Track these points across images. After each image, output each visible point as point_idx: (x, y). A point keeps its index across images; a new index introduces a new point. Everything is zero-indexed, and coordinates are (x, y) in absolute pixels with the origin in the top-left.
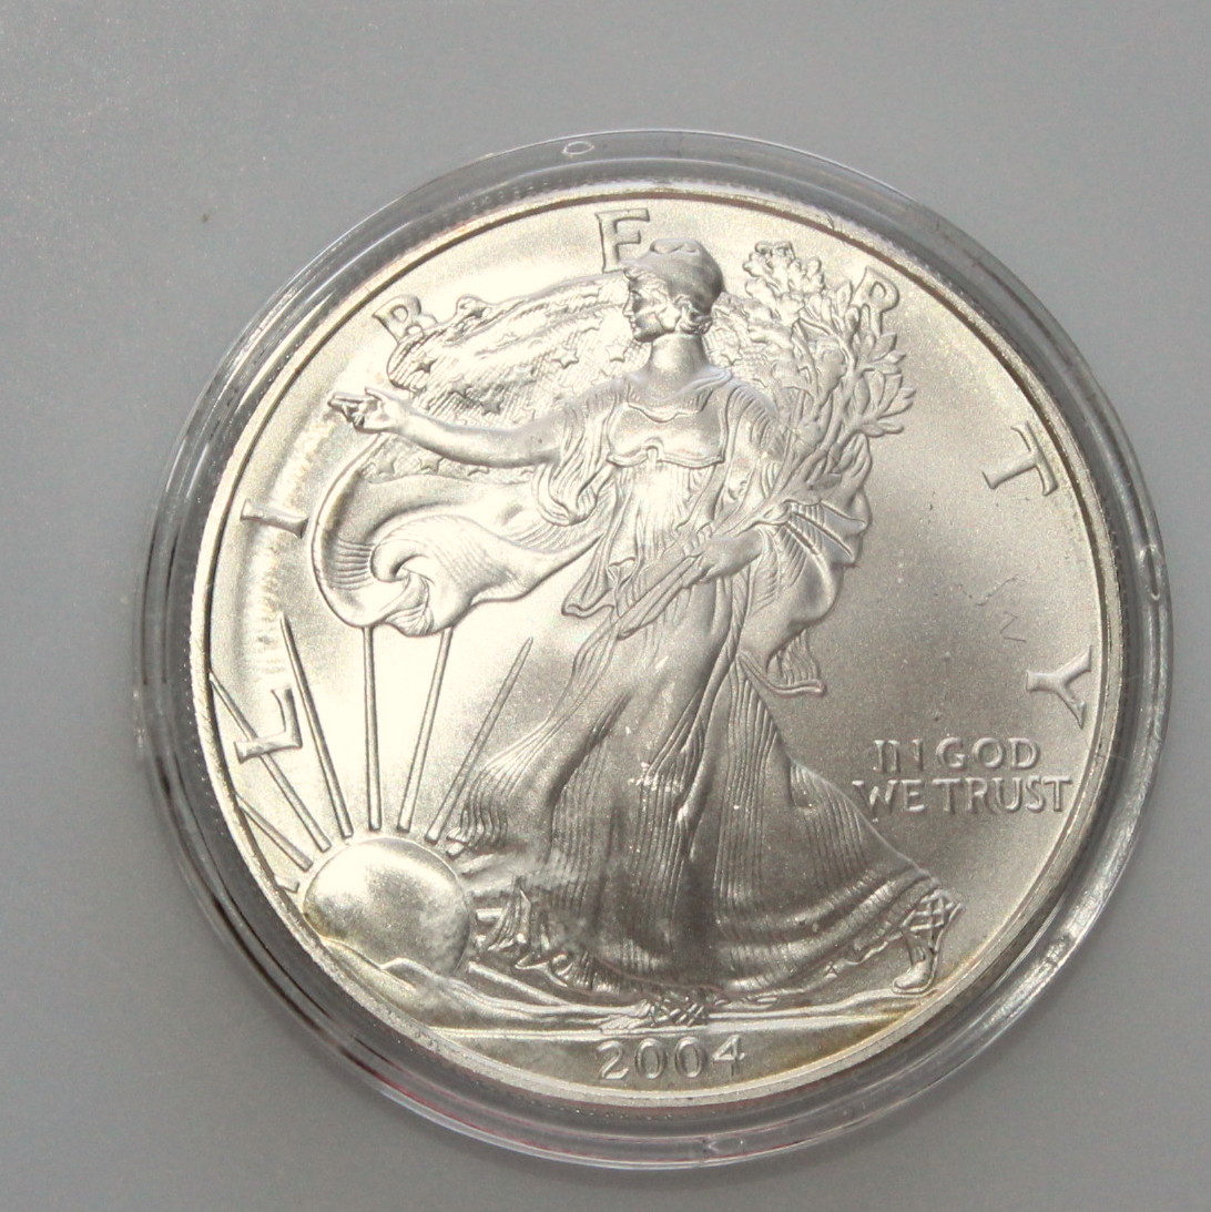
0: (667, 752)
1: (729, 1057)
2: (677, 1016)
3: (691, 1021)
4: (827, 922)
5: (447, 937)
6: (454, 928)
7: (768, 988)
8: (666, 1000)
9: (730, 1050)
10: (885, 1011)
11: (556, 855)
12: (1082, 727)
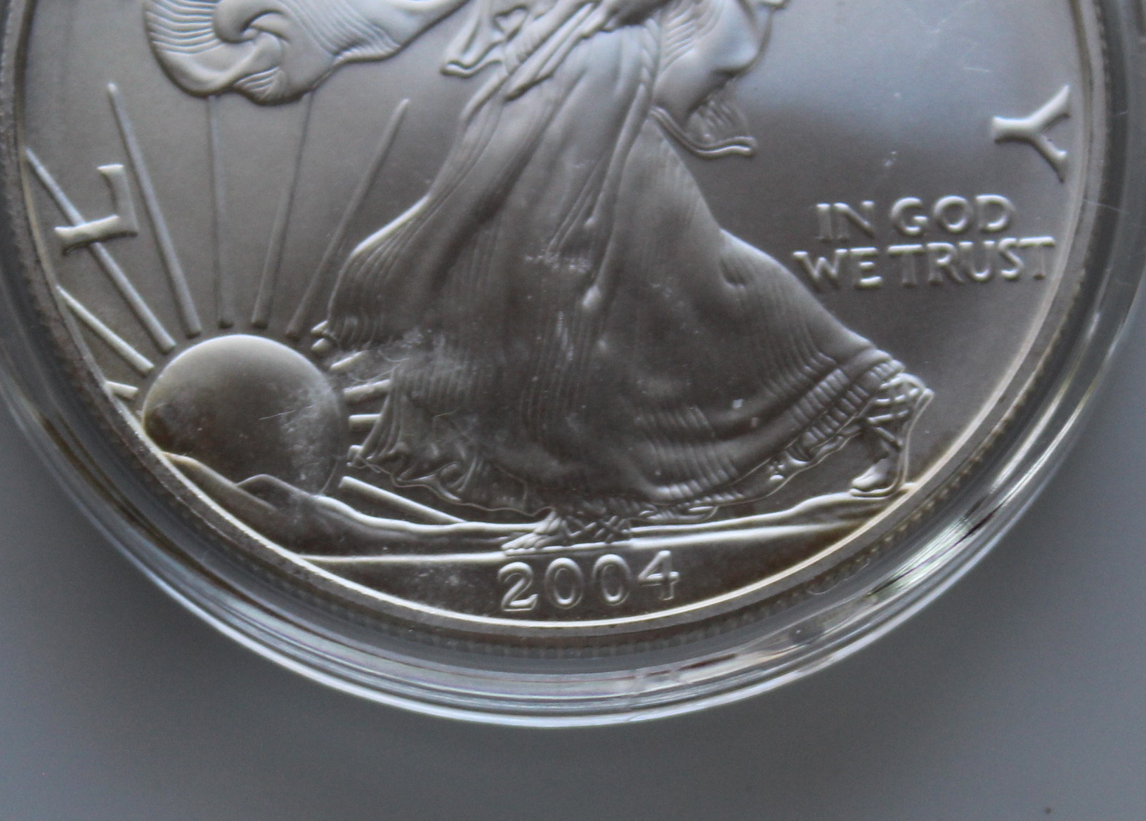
0: (569, 224)
1: (658, 576)
2: (593, 531)
3: (610, 536)
4: (770, 415)
5: (312, 441)
6: (321, 428)
7: (699, 496)
8: (580, 513)
9: (659, 568)
10: (842, 518)
11: (441, 342)
12: (1062, 180)
